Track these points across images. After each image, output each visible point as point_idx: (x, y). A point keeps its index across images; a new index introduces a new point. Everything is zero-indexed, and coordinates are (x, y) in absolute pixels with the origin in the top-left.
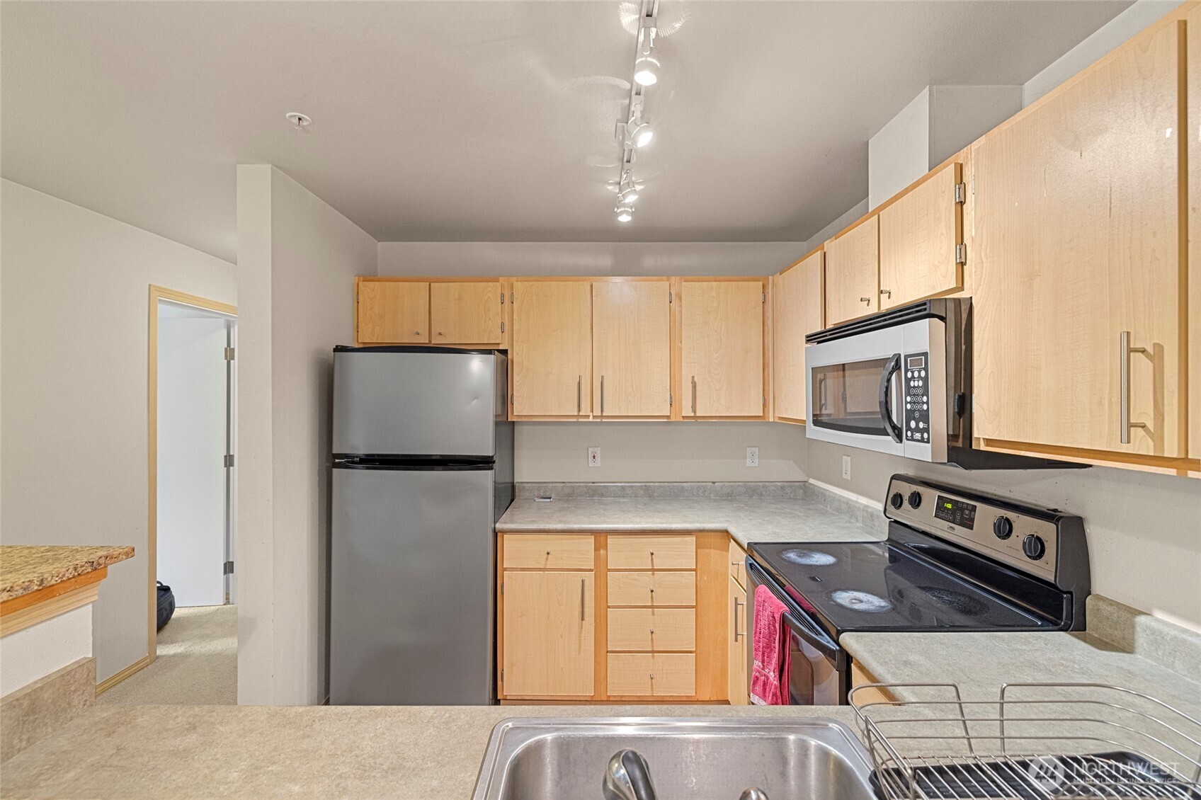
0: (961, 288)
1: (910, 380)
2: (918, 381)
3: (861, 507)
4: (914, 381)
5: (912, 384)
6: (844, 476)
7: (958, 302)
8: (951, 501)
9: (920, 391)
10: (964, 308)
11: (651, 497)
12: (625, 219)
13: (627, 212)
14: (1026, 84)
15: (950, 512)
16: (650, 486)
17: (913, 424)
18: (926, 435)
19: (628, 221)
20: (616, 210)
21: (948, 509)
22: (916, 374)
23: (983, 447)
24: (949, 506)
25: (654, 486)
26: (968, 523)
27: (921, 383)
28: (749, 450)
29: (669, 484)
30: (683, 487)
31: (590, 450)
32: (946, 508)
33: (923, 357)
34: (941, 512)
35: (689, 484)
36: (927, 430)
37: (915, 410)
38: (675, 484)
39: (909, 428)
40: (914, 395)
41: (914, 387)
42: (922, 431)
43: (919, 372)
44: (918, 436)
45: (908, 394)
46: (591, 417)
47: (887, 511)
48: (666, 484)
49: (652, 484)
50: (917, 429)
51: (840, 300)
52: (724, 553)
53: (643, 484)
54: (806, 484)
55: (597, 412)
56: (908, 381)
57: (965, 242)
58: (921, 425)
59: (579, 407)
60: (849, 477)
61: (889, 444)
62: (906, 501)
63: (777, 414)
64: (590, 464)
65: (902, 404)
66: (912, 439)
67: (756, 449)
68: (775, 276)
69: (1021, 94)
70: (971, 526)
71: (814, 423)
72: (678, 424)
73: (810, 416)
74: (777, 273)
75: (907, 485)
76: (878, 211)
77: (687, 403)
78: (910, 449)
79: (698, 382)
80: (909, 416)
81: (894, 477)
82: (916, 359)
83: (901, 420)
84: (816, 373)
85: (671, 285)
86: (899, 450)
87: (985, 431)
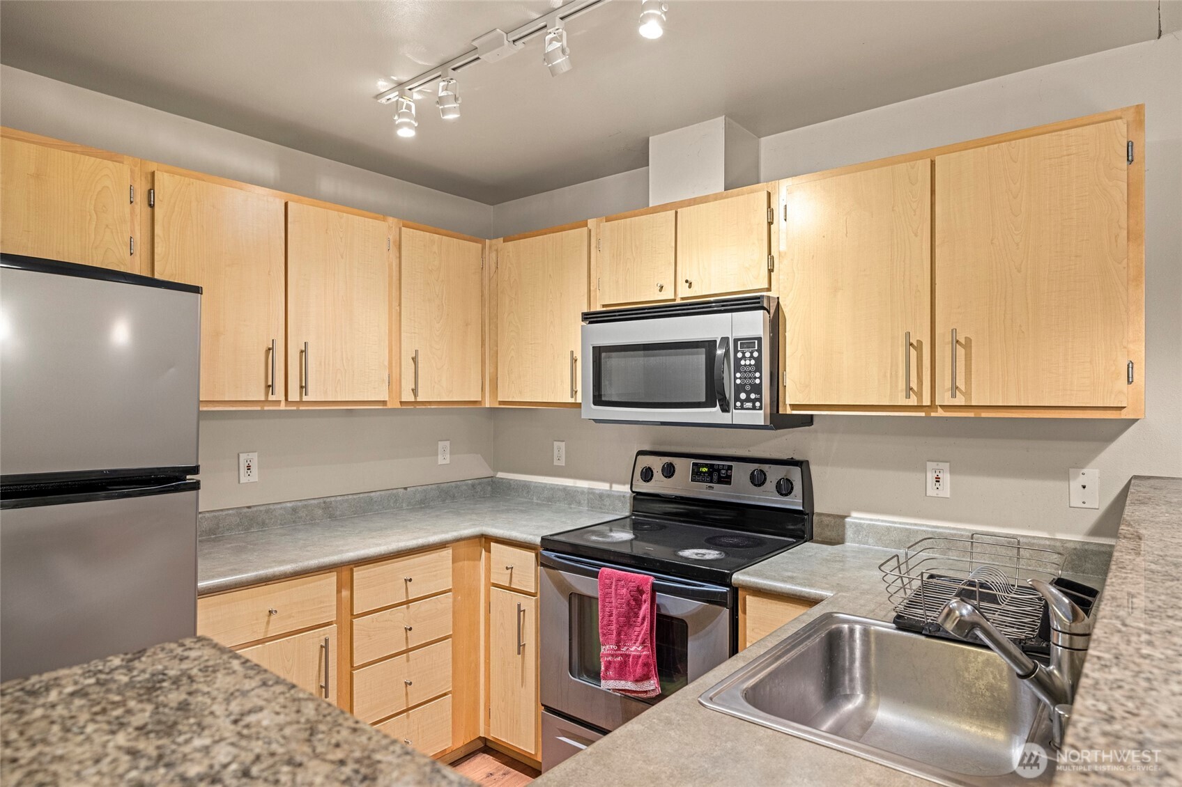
0: (769, 289)
1: (741, 359)
2: (750, 360)
3: (585, 490)
4: (745, 360)
5: (743, 362)
6: (556, 463)
7: (770, 299)
8: (706, 465)
9: (754, 369)
10: (775, 304)
11: (332, 517)
12: (406, 133)
13: (409, 125)
14: (762, 139)
15: (707, 475)
16: (331, 503)
17: (743, 396)
18: (758, 404)
19: (407, 138)
20: (396, 118)
21: (705, 472)
22: (748, 355)
23: (789, 411)
24: (705, 470)
25: (336, 501)
26: (726, 480)
27: (753, 362)
28: (441, 444)
29: (355, 497)
30: (371, 499)
31: (243, 457)
32: (702, 472)
33: (756, 341)
34: (697, 475)
35: (378, 493)
36: (759, 399)
37: (746, 384)
38: (361, 495)
39: (737, 399)
40: (745, 372)
41: (745, 365)
42: (754, 401)
43: (752, 353)
44: (749, 405)
45: (737, 371)
46: (283, 403)
47: (634, 486)
48: (350, 497)
49: (333, 499)
50: (748, 400)
51: (617, 282)
52: (476, 562)
53: (321, 500)
54: (494, 479)
55: (294, 395)
56: (738, 360)
57: (772, 254)
58: (753, 396)
59: (270, 387)
60: (562, 463)
61: (713, 414)
62: (657, 473)
63: (500, 399)
64: (244, 479)
65: (731, 380)
66: (742, 408)
67: (447, 443)
68: (494, 241)
69: (758, 144)
70: (729, 483)
71: (595, 403)
72: (393, 411)
73: (583, 394)
74: (497, 237)
75: (657, 458)
76: (675, 207)
77: (408, 385)
78: (739, 416)
79: (420, 359)
80: (739, 389)
81: (640, 453)
82: (748, 342)
83: (730, 393)
84: (598, 352)
85: (390, 228)
86: (725, 418)
87: (795, 399)
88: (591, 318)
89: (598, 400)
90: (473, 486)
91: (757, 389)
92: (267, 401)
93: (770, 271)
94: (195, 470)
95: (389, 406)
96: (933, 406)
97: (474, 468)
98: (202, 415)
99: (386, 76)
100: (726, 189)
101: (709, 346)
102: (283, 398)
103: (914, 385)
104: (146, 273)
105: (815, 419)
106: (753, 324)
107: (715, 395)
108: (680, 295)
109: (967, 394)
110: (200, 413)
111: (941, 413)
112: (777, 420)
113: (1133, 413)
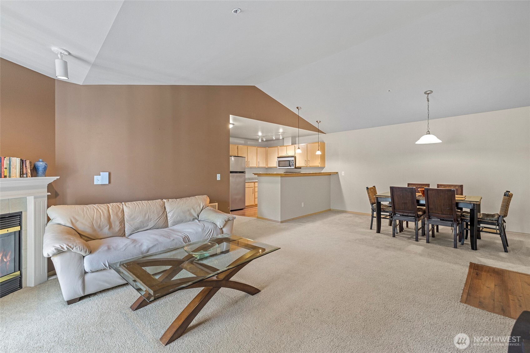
0: (295, 155)
10: (295, 157)
40: (293, 163)
51: (281, 153)
63: (268, 166)
65: (291, 164)
68: (267, 148)
73: (277, 166)
76: (286, 146)
77: (258, 165)
79: (259, 162)
82: (293, 160)
83: (291, 165)
84: (279, 161)
85: (256, 148)
86: (291, 168)
87: (297, 165)
88: (278, 157)
89: (279, 166)
91: (293, 165)
93: (295, 153)
99: (258, 136)
100: (291, 145)
101: (289, 161)
103: (306, 164)
106: (293, 159)
107: (290, 166)
108: (287, 155)
109: (309, 165)
111: (307, 167)
112: (296, 168)
113: (320, 166)
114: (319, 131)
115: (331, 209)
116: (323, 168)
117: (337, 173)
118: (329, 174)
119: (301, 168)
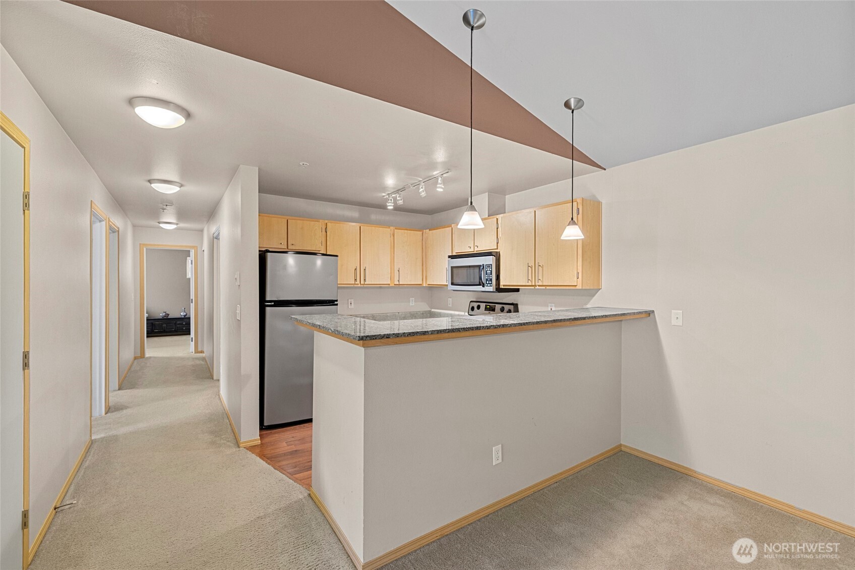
0: (497, 249)
6: (449, 306)
7: (497, 252)
8: (489, 305)
9: (489, 274)
10: (498, 254)
12: (390, 208)
13: (391, 205)
14: (507, 196)
17: (488, 282)
23: (502, 287)
24: (488, 307)
27: (489, 272)
28: (411, 299)
31: (349, 300)
35: (389, 313)
36: (491, 283)
39: (486, 283)
42: (490, 284)
43: (489, 269)
44: (489, 285)
45: (486, 274)
47: (469, 313)
50: (489, 283)
51: (460, 246)
56: (486, 271)
57: (498, 237)
58: (490, 282)
59: (356, 280)
60: (451, 306)
61: (480, 288)
62: (476, 308)
63: (428, 283)
64: (349, 307)
65: (485, 277)
66: (488, 286)
67: (413, 298)
68: (426, 230)
69: (505, 198)
70: (494, 311)
71: (452, 285)
72: (392, 287)
73: (449, 282)
74: (427, 229)
75: (475, 303)
77: (396, 279)
78: (487, 289)
79: (400, 271)
80: (487, 280)
81: (471, 302)
82: (490, 266)
83: (484, 281)
85: (391, 230)
86: (483, 289)
87: (503, 283)
89: (452, 284)
90: (423, 313)
91: (491, 280)
92: (355, 284)
93: (498, 243)
94: (337, 301)
95: (391, 285)
96: (535, 286)
97: (424, 307)
98: (338, 288)
99: (384, 193)
100: (488, 216)
101: (479, 267)
102: (359, 283)
103: (530, 278)
104: (325, 253)
105: (520, 290)
106: (490, 260)
107: (481, 284)
108: (475, 250)
109: (542, 282)
110: (338, 287)
111: (537, 287)
112: (499, 290)
113: (579, 287)
114: (573, 153)
115: (621, 445)
116: (591, 293)
117: (649, 313)
118: (618, 319)
119: (518, 290)
